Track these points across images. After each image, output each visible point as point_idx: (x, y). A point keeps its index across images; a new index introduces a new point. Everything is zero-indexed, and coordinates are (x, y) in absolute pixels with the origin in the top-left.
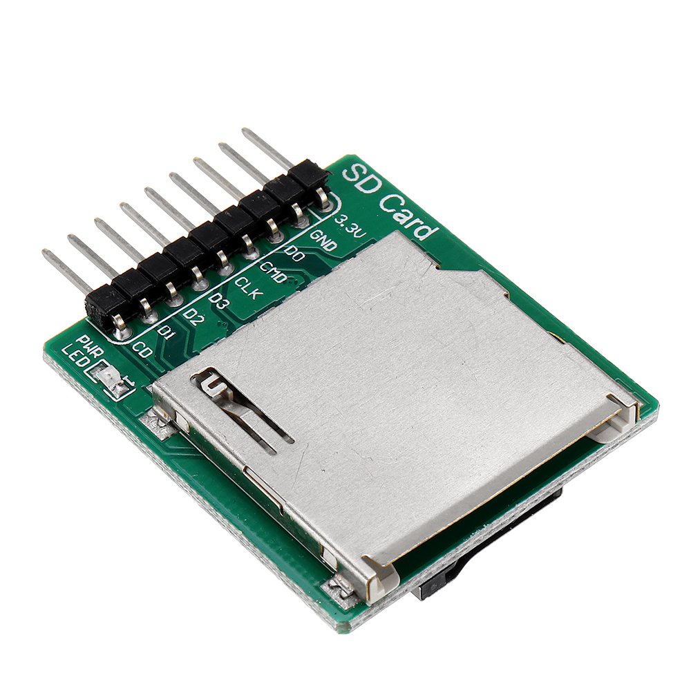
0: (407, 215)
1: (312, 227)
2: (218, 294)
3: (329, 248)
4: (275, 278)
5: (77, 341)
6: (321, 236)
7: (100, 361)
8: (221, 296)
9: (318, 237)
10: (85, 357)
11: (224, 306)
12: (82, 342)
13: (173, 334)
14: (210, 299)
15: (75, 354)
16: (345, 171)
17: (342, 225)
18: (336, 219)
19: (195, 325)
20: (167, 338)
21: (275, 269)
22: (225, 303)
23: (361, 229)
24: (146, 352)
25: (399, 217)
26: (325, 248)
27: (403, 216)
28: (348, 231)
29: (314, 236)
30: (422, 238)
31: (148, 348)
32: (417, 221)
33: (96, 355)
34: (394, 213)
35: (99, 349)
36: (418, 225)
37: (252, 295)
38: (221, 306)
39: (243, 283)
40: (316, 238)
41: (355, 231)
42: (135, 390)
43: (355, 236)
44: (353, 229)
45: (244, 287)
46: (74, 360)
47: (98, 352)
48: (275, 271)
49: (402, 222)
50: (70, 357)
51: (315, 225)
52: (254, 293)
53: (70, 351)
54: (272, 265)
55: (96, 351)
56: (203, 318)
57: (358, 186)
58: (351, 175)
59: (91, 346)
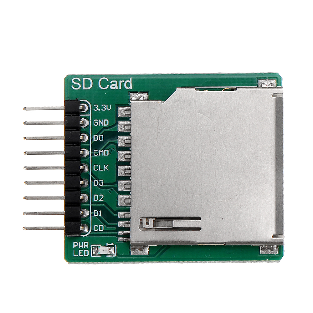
0: (114, 83)
1: (90, 121)
2: (95, 181)
3: (106, 124)
4: (104, 154)
5: (74, 247)
6: (98, 122)
7: (91, 247)
8: (97, 180)
9: (97, 123)
10: (85, 251)
11: (102, 183)
12: (76, 246)
13: (100, 211)
14: (94, 185)
15: (80, 253)
16: (72, 86)
17: (99, 110)
18: (94, 110)
19: (103, 200)
20: (100, 215)
21: (100, 151)
22: (101, 182)
23: (107, 105)
24: (101, 228)
25: (113, 87)
26: (105, 125)
27: (114, 85)
28: (104, 110)
29: (96, 124)
30: (131, 87)
31: (100, 226)
32: (121, 82)
33: (87, 246)
34: (109, 87)
35: (85, 243)
36: (123, 84)
37: (106, 169)
38: (102, 184)
39: (96, 168)
40: (97, 124)
41: (106, 107)
42: (116, 245)
43: (109, 110)
44: (105, 108)
45: (99, 169)
46: (83, 256)
47: (86, 244)
48: (101, 152)
49: (116, 87)
50: (80, 256)
51: (90, 119)
52: (105, 168)
53: (77, 253)
54: (97, 151)
55: (85, 245)
56: (102, 195)
57: (84, 88)
58: (76, 86)
59: (81, 245)
